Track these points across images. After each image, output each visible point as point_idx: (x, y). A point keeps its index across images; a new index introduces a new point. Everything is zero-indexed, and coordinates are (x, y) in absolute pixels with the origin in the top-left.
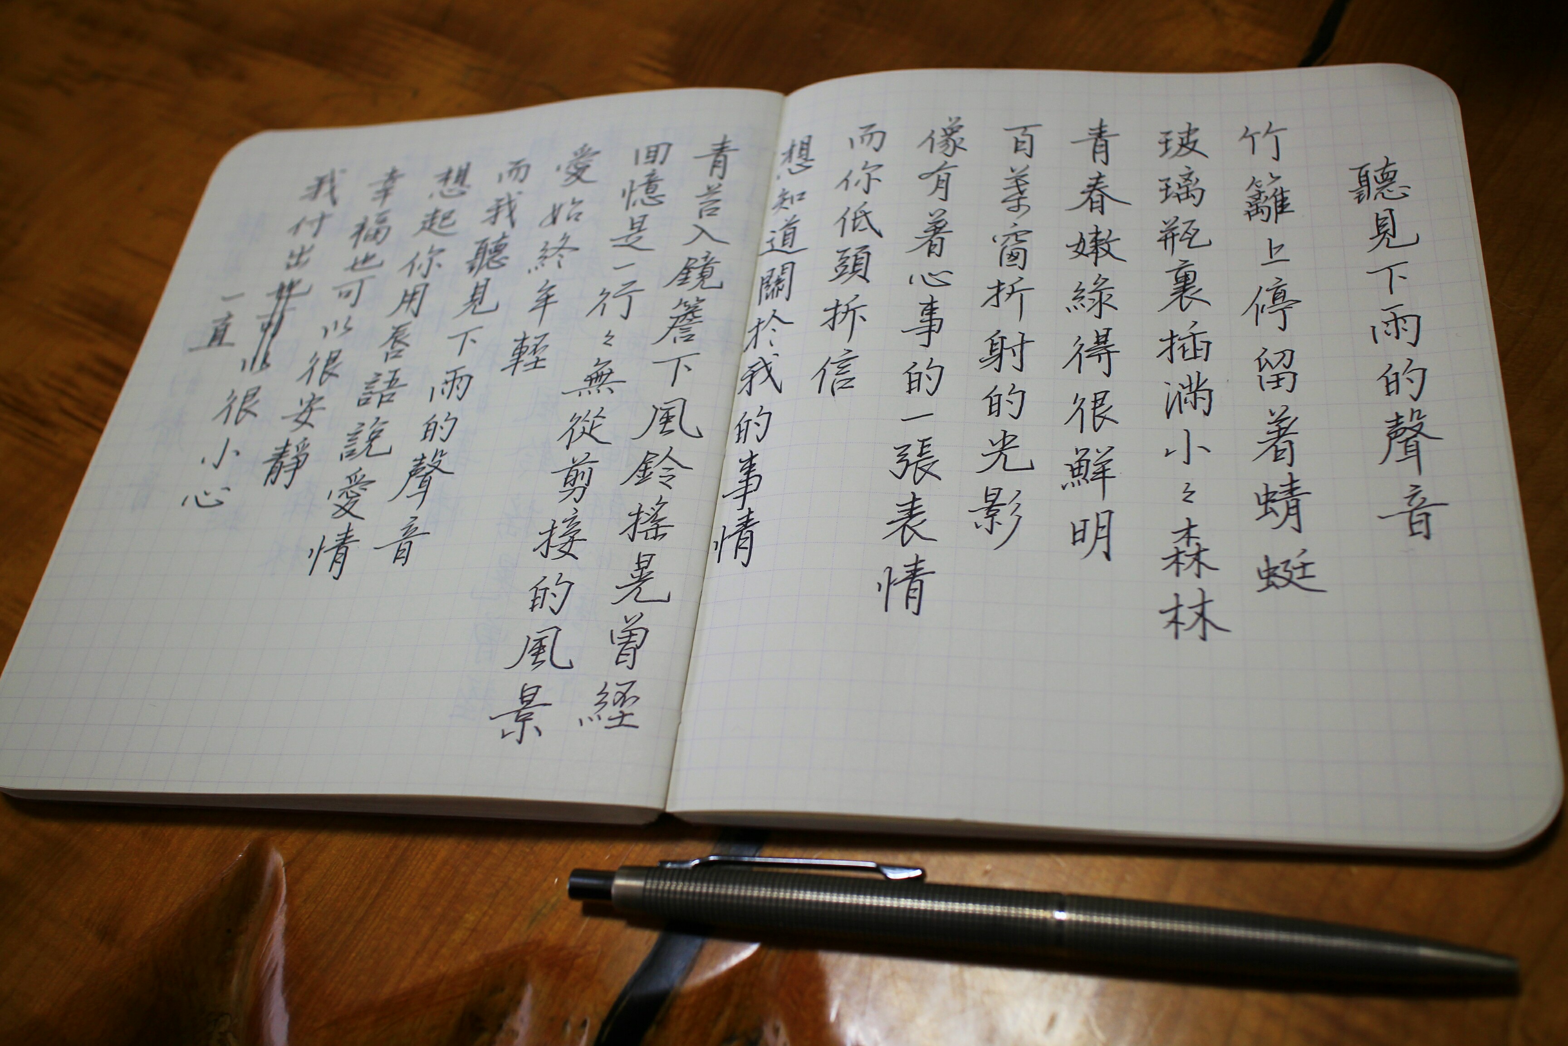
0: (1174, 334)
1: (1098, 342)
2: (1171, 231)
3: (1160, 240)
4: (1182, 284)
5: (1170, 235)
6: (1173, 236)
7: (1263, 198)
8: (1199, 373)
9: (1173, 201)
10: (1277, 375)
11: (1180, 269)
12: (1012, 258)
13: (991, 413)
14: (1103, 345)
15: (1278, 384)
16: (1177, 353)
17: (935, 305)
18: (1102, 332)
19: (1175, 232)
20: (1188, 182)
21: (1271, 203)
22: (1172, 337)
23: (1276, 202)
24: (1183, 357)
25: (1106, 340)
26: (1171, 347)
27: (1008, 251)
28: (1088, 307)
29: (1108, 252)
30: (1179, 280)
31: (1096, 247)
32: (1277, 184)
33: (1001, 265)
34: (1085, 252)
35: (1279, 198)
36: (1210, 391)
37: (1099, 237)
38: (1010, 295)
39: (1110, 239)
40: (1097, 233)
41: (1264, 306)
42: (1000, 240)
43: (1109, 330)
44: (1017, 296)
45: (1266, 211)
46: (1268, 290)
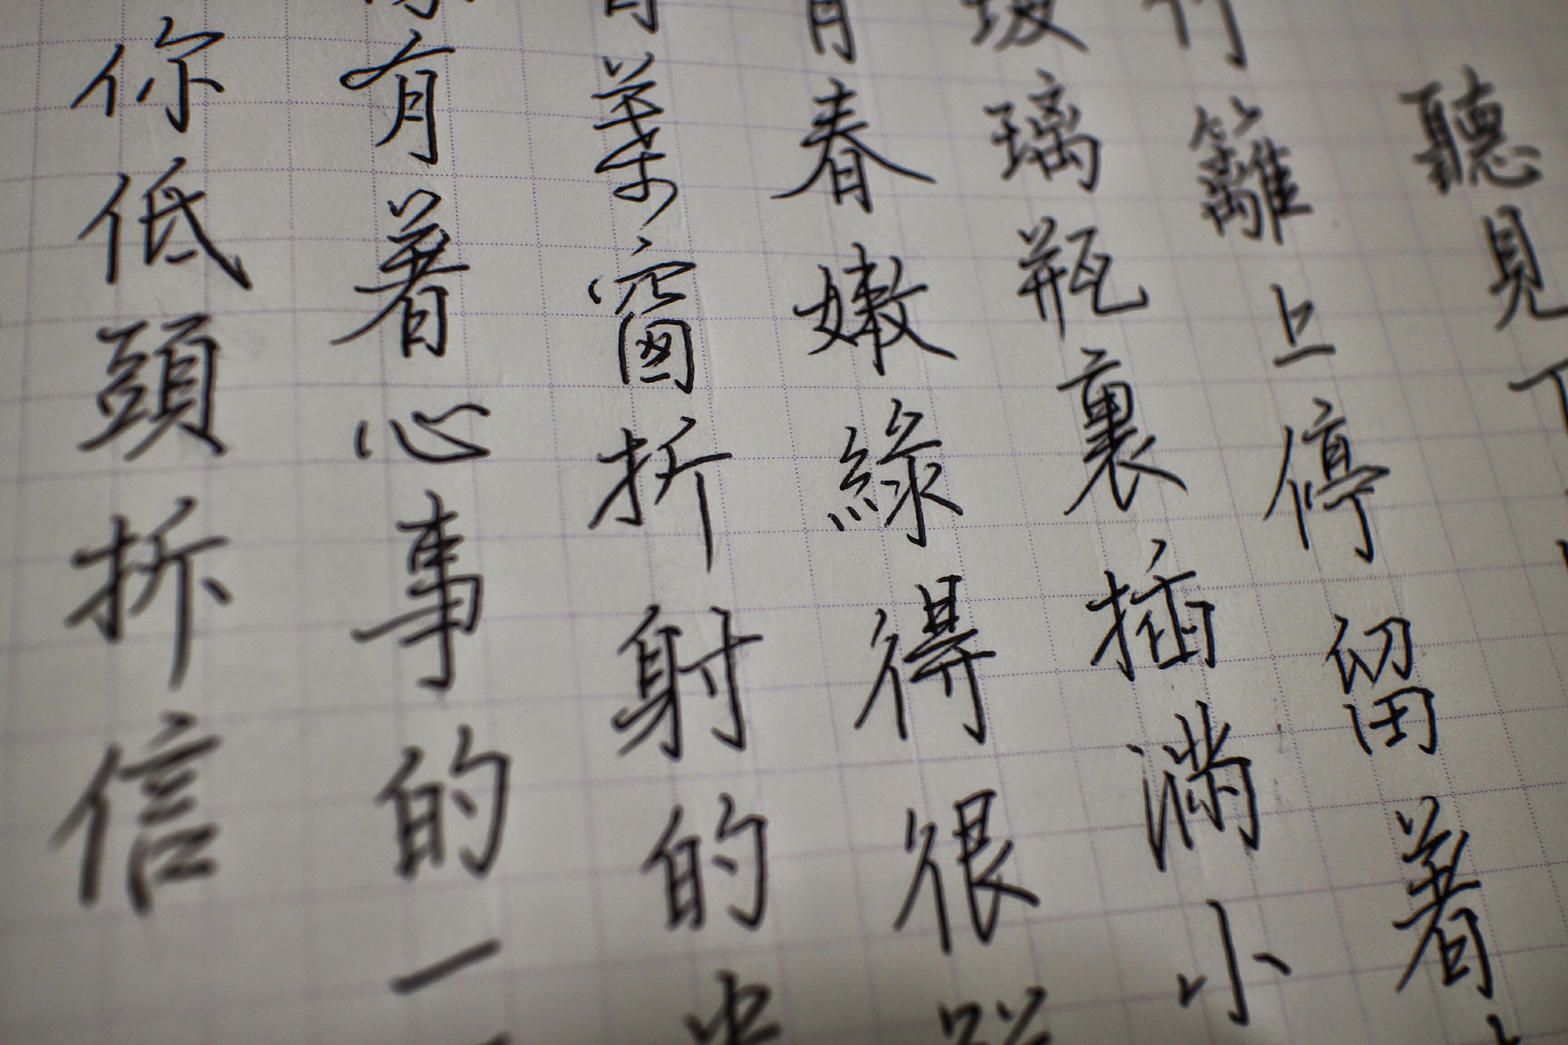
0: (1119, 585)
1: (932, 627)
2: (1045, 264)
3: (1024, 291)
4: (1103, 425)
5: (1044, 275)
6: (1054, 276)
7: (1234, 171)
8: (1204, 707)
9: (1030, 171)
10: (1388, 700)
11: (1090, 377)
12: (654, 353)
13: (676, 916)
14: (946, 635)
15: (1397, 728)
16: (1138, 646)
17: (450, 529)
18: (939, 592)
19: (1056, 263)
20: (1054, 119)
21: (1253, 183)
22: (1116, 593)
23: (1265, 181)
24: (1156, 658)
25: (953, 619)
26: (1118, 628)
27: (636, 331)
28: (885, 511)
29: (903, 328)
30: (1095, 411)
31: (869, 311)
32: (1255, 132)
33: (626, 380)
34: (845, 331)
35: (1269, 170)
36: (1244, 763)
37: (875, 282)
38: (667, 477)
39: (903, 287)
40: (867, 269)
41: (1308, 486)
42: (611, 294)
43: (953, 580)
44: (684, 481)
45: (1248, 204)
46: (1307, 439)
